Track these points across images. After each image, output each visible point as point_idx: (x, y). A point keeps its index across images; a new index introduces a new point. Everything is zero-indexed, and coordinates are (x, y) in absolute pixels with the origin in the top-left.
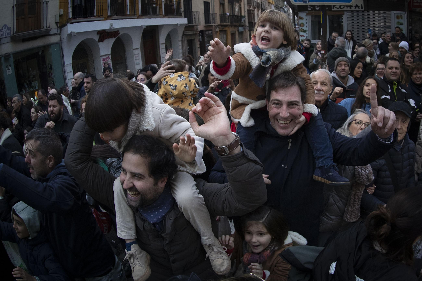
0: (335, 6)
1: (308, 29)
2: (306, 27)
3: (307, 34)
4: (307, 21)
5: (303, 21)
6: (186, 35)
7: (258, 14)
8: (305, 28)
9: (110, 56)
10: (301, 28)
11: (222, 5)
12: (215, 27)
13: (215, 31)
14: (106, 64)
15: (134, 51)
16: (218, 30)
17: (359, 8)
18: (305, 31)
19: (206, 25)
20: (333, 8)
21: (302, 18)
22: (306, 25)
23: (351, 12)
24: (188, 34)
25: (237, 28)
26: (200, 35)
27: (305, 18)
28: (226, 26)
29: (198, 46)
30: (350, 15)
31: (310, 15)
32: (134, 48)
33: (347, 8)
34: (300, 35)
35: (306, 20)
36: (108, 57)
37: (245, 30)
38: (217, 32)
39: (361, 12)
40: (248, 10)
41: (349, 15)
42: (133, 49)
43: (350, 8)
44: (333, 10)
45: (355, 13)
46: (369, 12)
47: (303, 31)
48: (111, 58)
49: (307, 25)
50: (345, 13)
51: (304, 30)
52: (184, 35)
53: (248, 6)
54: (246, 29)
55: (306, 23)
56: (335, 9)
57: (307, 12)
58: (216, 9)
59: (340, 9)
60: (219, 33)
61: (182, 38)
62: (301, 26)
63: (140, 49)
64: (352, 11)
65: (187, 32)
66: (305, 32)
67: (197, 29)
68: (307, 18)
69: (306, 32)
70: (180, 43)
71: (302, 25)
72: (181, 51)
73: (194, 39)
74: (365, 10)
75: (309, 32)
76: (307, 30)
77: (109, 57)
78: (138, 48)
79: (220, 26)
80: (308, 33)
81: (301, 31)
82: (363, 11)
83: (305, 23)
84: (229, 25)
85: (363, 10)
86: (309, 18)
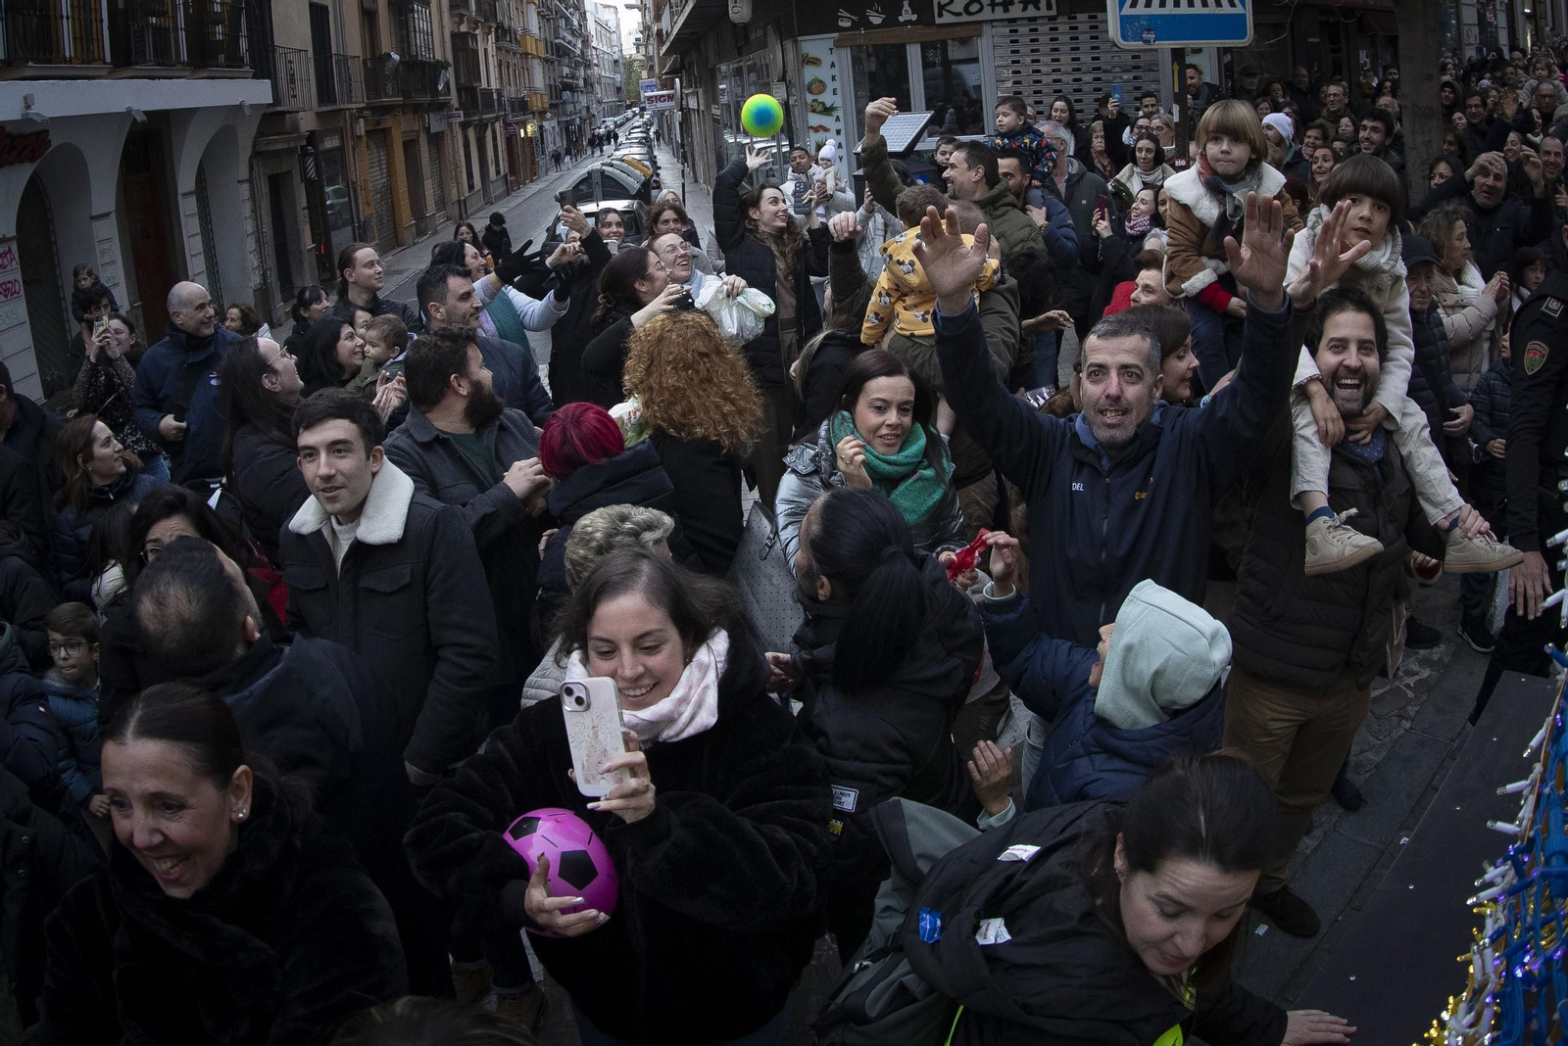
0: (947, 8)
1: (844, 101)
2: (835, 92)
3: (838, 119)
4: (835, 71)
5: (823, 73)
6: (260, 153)
7: (486, 50)
8: (827, 98)
9: (14, 248)
10: (814, 101)
11: (369, 16)
12: (351, 115)
13: (352, 136)
14: (81, 277)
15: (96, 225)
16: (361, 128)
17: (1038, 8)
18: (827, 110)
19: (324, 109)
20: (940, 15)
21: (816, 62)
22: (830, 86)
23: (1007, 26)
24: (271, 148)
25: (423, 117)
26: (311, 155)
27: (827, 59)
28: (388, 109)
29: (303, 201)
30: (1004, 36)
31: (846, 47)
32: (94, 214)
33: (993, 11)
34: (812, 127)
35: (833, 65)
36: (7, 249)
37: (450, 125)
38: (359, 138)
39: (1046, 21)
40: (455, 36)
41: (1001, 36)
42: (93, 218)
43: (1006, 10)
44: (938, 21)
45: (1021, 25)
46: (1075, 18)
47: (820, 108)
48: (17, 257)
49: (837, 84)
50: (986, 28)
51: (823, 104)
52: (256, 154)
53: (452, 16)
54: (451, 120)
55: (833, 78)
56: (947, 18)
57: (836, 35)
58: (349, 39)
59: (965, 18)
60: (364, 139)
61: (251, 168)
62: (811, 92)
63: (113, 216)
64: (1012, 21)
65: (269, 143)
66: (831, 115)
67: (296, 128)
68: (834, 58)
69: (835, 114)
70: (245, 188)
71: (819, 86)
72: (249, 226)
73: (288, 173)
74: (1059, 13)
75: (845, 114)
76: (838, 103)
77: (10, 250)
78: (108, 214)
79: (367, 113)
80: (841, 118)
81: (814, 111)
82: (1051, 18)
83: (827, 80)
84: (399, 106)
85: (1054, 12)
86: (845, 56)
